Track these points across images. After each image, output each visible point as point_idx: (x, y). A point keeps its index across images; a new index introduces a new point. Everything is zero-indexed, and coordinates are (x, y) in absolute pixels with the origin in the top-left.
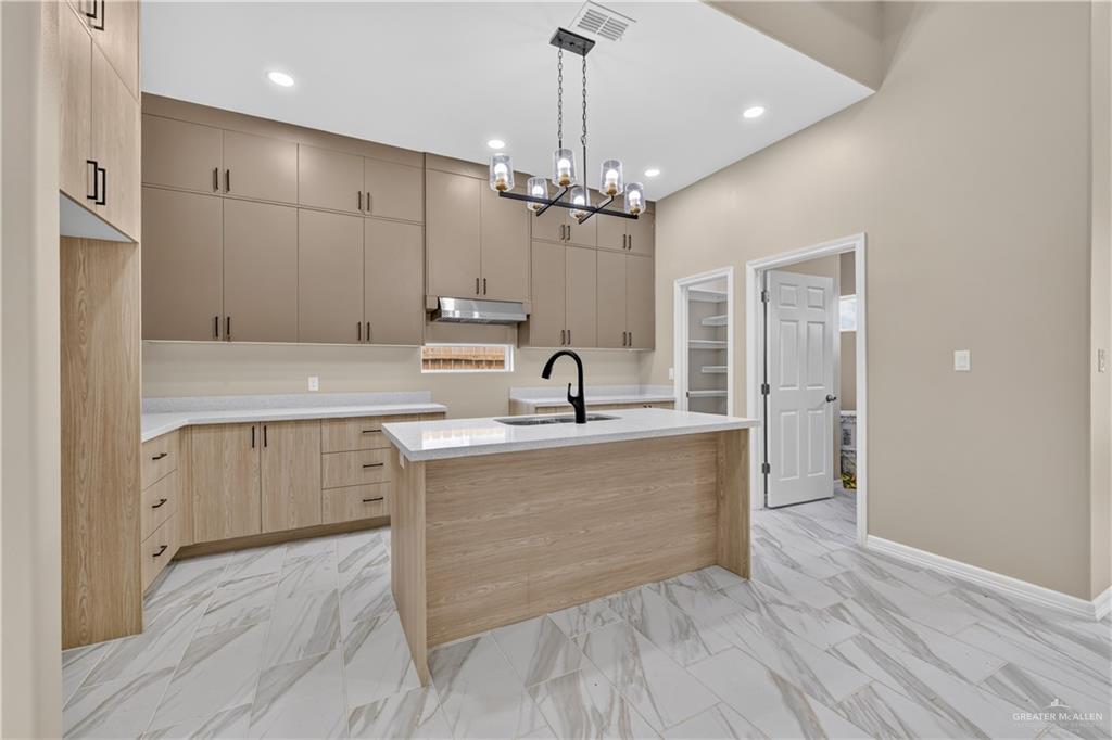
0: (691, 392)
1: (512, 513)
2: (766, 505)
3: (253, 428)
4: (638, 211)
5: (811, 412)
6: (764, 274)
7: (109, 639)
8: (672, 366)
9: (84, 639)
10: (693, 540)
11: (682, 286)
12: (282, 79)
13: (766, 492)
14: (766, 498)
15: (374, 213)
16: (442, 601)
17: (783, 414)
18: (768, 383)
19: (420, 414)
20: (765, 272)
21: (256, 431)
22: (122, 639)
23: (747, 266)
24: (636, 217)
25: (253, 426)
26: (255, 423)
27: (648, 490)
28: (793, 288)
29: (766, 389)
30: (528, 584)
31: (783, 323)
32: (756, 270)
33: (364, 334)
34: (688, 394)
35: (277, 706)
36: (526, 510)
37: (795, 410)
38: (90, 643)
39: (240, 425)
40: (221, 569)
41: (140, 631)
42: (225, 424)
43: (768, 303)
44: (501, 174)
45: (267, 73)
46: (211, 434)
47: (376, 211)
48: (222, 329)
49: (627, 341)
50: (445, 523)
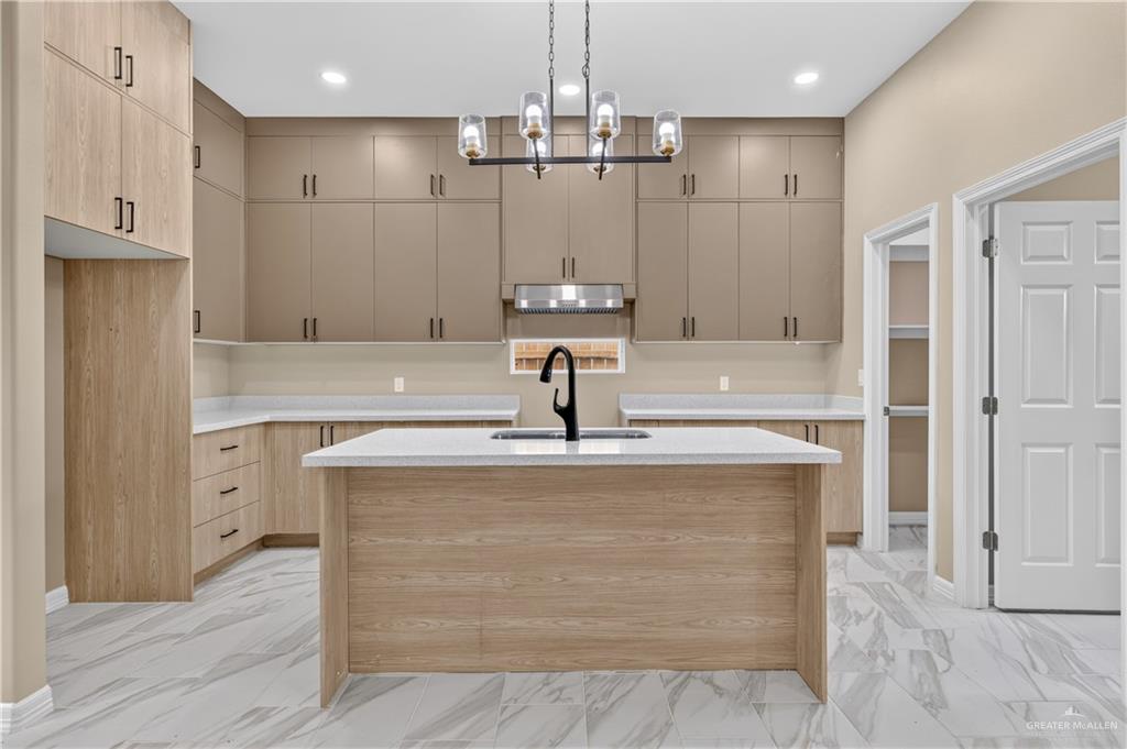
0: (892, 408)
1: (461, 541)
2: (992, 604)
3: (322, 428)
4: (672, 151)
5: (1105, 451)
6: (987, 209)
7: (170, 601)
8: (862, 368)
9: (154, 595)
10: (749, 624)
11: (875, 243)
12: (334, 78)
13: (991, 582)
14: (991, 592)
15: (447, 196)
16: (377, 626)
17: (1031, 450)
18: (996, 395)
19: (482, 421)
20: (991, 206)
21: (325, 430)
22: (176, 603)
23: (955, 199)
24: (668, 159)
25: (321, 425)
26: (323, 422)
27: (664, 540)
28: (1062, 228)
29: (990, 406)
30: (481, 630)
31: (1031, 292)
32: (970, 206)
33: (436, 330)
34: (887, 411)
35: (211, 686)
36: (479, 540)
37: (1066, 446)
38: (158, 601)
39: (312, 423)
40: (286, 561)
41: (190, 600)
42: (300, 422)
43: (996, 259)
44: (472, 138)
45: (320, 75)
46: (288, 431)
47: (449, 193)
48: (310, 331)
49: (790, 329)
50: (381, 540)
